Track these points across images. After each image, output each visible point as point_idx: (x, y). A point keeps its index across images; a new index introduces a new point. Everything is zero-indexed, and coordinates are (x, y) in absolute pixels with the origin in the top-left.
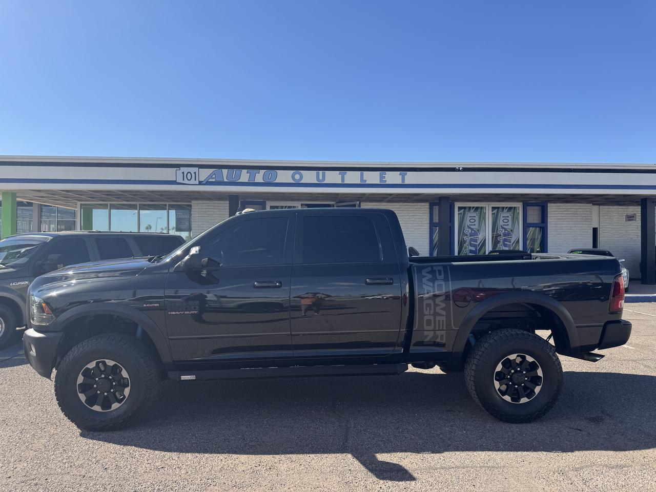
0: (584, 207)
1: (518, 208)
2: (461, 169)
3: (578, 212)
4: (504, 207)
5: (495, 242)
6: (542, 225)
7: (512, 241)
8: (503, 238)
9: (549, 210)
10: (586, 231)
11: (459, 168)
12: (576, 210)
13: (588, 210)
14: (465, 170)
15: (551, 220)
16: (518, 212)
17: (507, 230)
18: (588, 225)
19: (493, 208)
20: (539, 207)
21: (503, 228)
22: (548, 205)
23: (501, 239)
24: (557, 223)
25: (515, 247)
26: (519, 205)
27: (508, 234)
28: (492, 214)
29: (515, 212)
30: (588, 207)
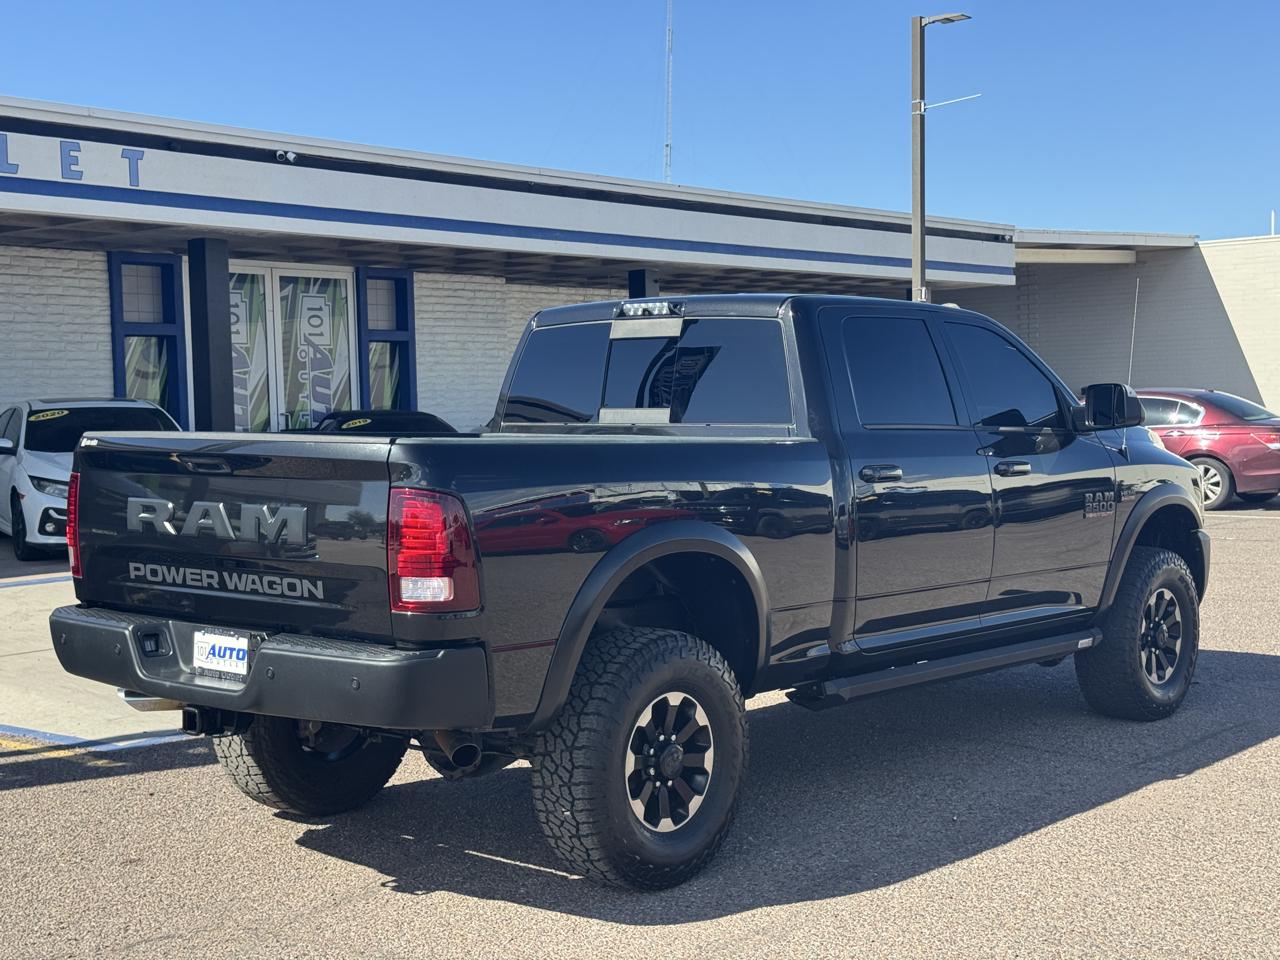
0: (489, 288)
1: (342, 283)
2: (291, 157)
3: (478, 301)
4: (309, 279)
5: (294, 389)
6: (401, 336)
7: (334, 386)
8: (312, 374)
9: (416, 293)
10: (495, 353)
11: (286, 153)
12: (471, 294)
13: (498, 295)
14: (303, 161)
15: (424, 323)
16: (344, 295)
17: (321, 352)
18: (499, 336)
19: (285, 281)
20: (389, 282)
21: (309, 343)
22: (415, 278)
23: (307, 376)
24: (436, 330)
25: (341, 402)
26: (344, 273)
27: (323, 361)
28: (282, 299)
29: (338, 297)
30: (497, 288)
